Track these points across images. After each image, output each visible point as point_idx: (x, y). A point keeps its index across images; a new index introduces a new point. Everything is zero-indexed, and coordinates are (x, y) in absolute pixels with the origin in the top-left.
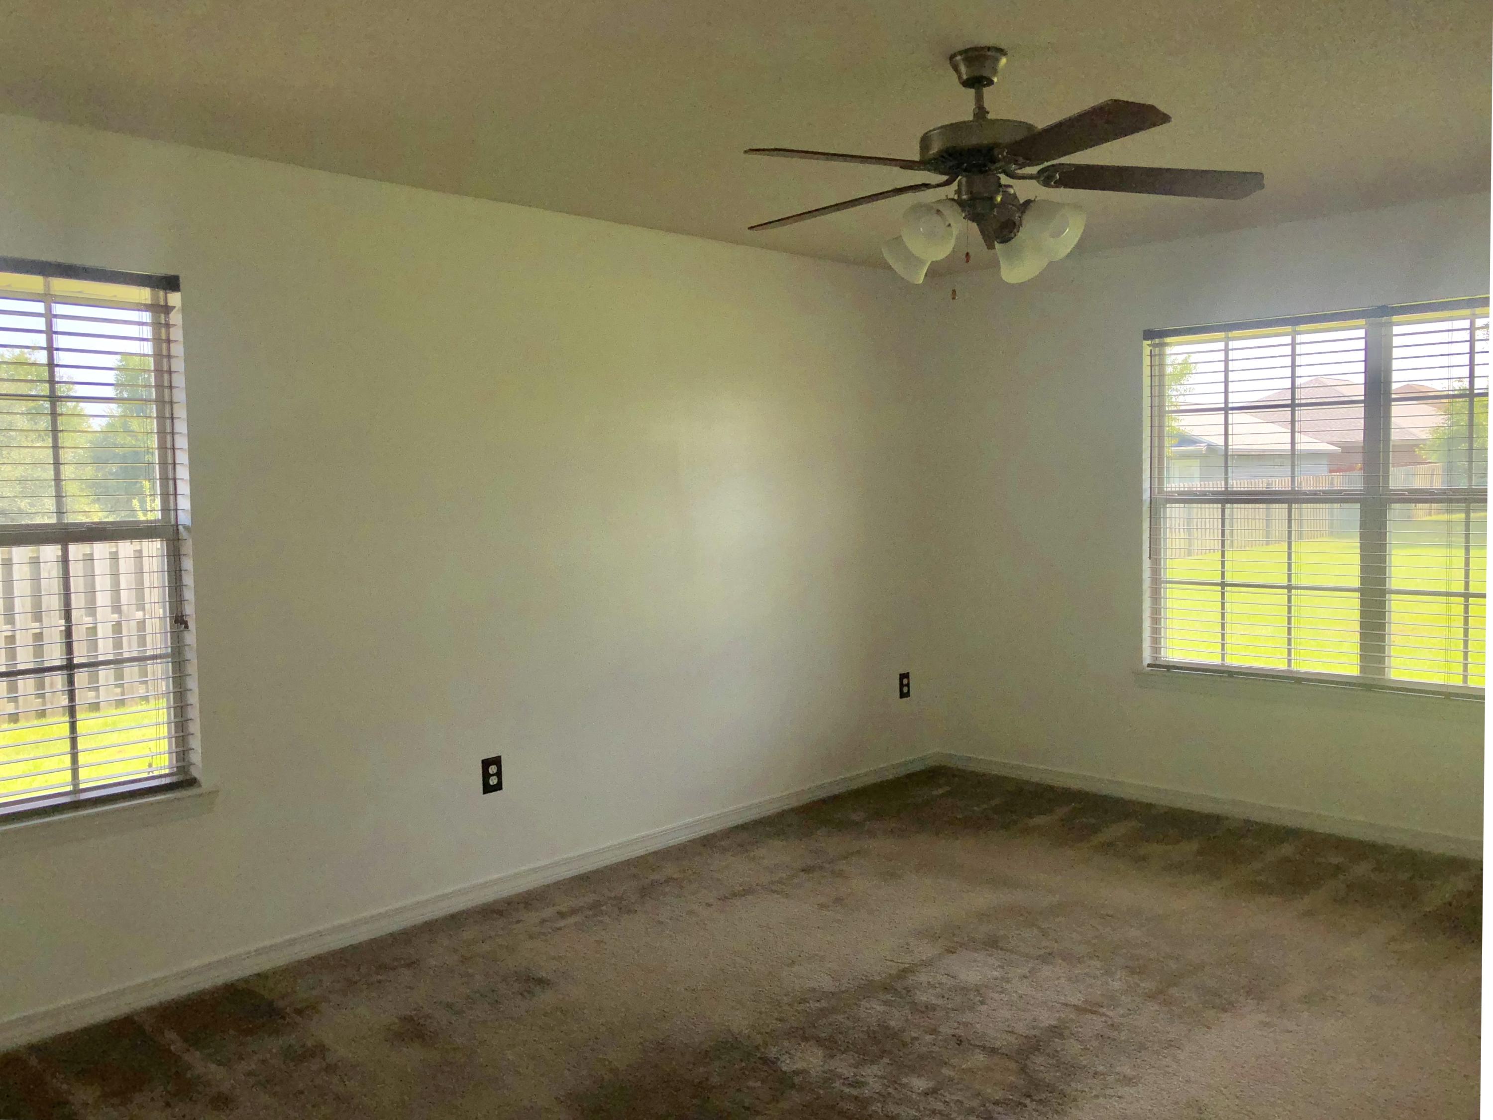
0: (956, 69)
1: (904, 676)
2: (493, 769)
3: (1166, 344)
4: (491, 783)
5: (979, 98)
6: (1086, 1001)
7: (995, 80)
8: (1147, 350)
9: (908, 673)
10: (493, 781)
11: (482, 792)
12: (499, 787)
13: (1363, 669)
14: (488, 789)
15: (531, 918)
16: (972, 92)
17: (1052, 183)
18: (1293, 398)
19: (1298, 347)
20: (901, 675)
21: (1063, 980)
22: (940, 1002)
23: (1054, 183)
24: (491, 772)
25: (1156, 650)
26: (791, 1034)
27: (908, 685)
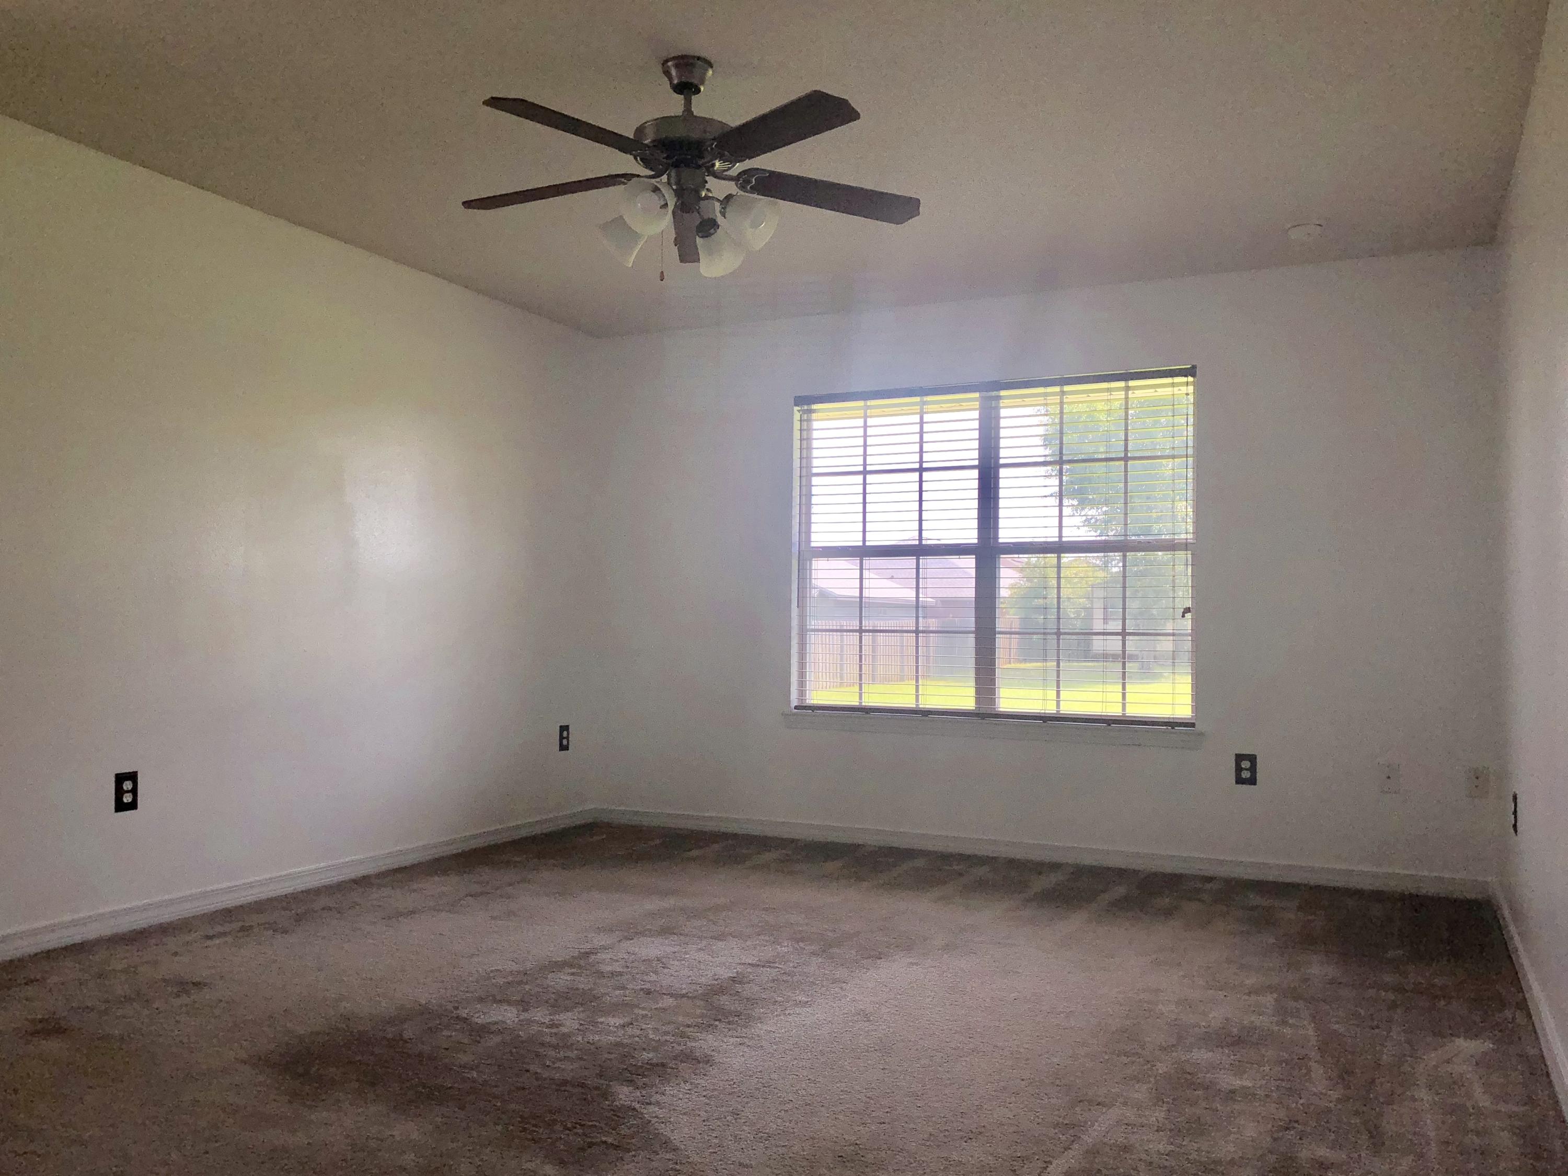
0: (667, 73)
1: (564, 728)
2: (128, 785)
3: (814, 411)
4: (125, 800)
5: (688, 103)
6: (759, 960)
7: (702, 89)
8: (797, 416)
9: (568, 726)
10: (127, 798)
11: (114, 810)
12: (133, 806)
13: (978, 701)
14: (120, 806)
15: (172, 943)
16: (681, 97)
17: (749, 187)
18: (921, 462)
19: (925, 425)
20: (561, 727)
21: (736, 950)
22: (625, 970)
23: (751, 187)
24: (125, 788)
25: (802, 693)
26: (481, 1000)
27: (567, 738)
